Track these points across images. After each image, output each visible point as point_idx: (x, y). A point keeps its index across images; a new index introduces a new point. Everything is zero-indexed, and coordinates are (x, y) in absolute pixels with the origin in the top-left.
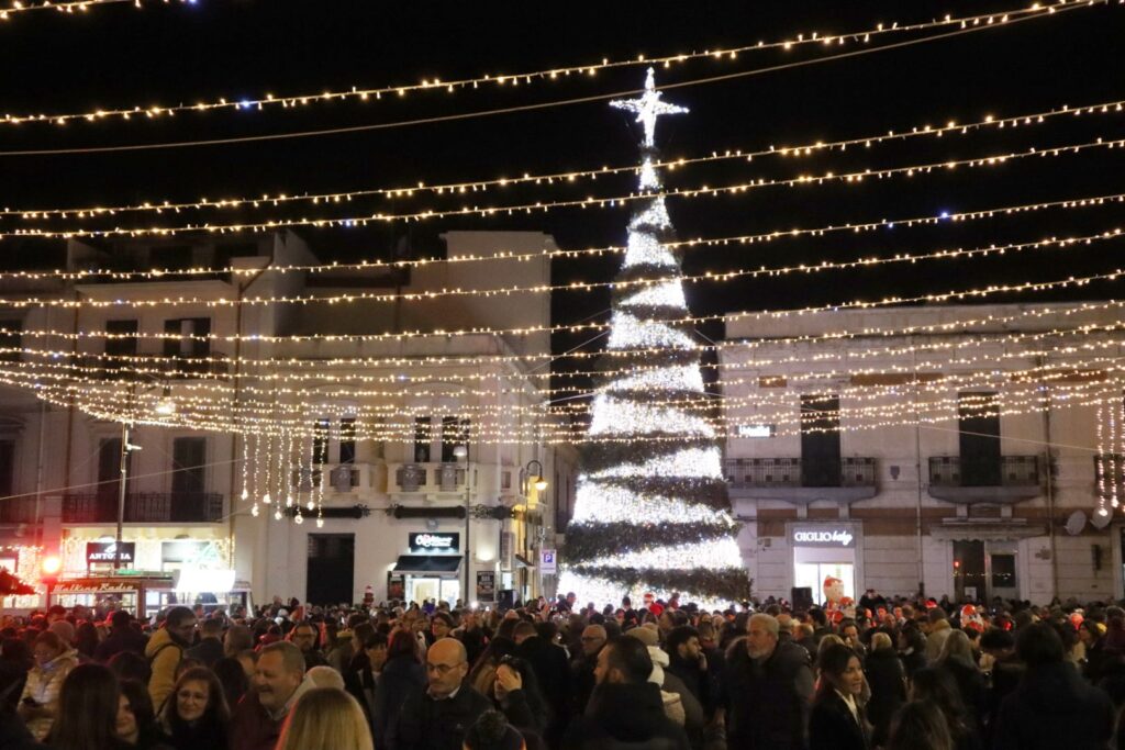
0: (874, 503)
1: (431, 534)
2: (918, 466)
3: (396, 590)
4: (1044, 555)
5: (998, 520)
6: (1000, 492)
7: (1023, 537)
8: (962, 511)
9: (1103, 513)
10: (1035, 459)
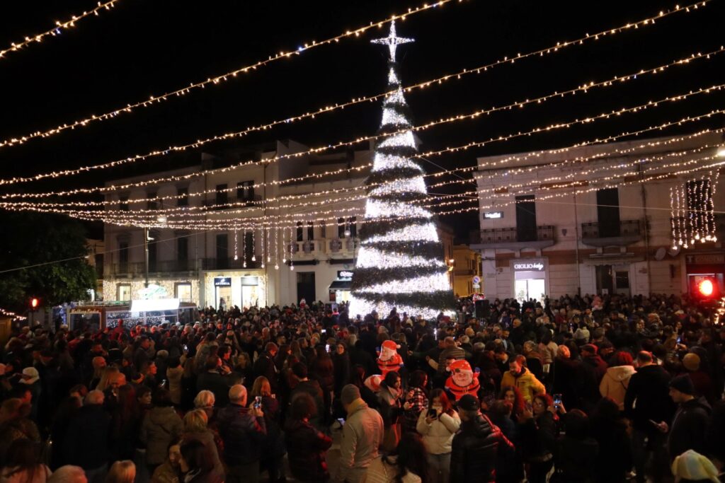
0: (554, 248)
1: (347, 271)
2: (576, 228)
3: (333, 297)
4: (643, 271)
5: (619, 254)
6: (620, 239)
7: (632, 262)
8: (600, 250)
9: (675, 248)
10: (638, 222)
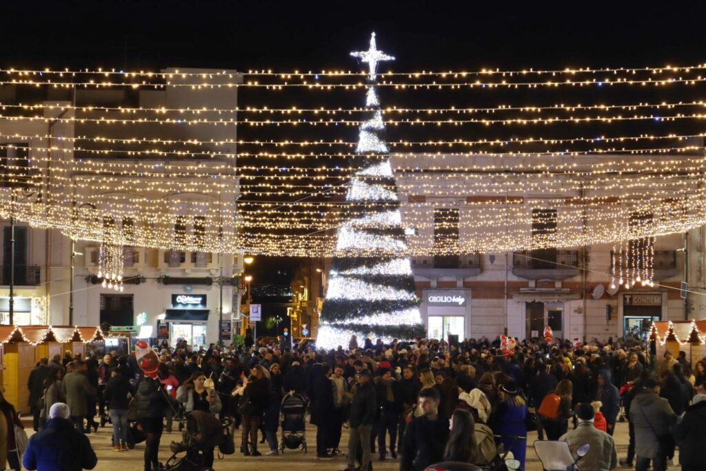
1: (187, 295)
2: (507, 256)
3: (163, 332)
4: (579, 311)
5: (553, 289)
6: (555, 272)
7: (567, 300)
8: (532, 284)
9: (614, 287)
10: (577, 252)
